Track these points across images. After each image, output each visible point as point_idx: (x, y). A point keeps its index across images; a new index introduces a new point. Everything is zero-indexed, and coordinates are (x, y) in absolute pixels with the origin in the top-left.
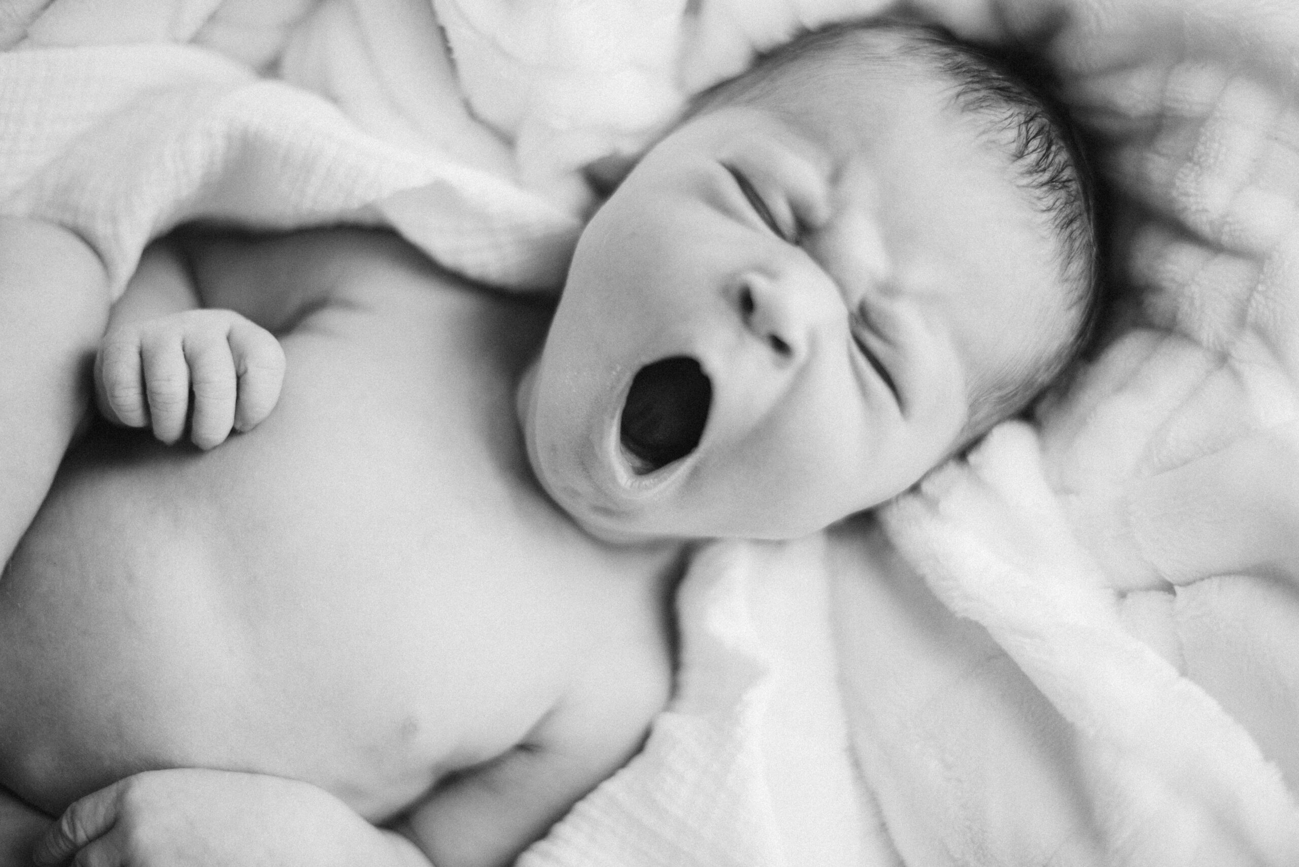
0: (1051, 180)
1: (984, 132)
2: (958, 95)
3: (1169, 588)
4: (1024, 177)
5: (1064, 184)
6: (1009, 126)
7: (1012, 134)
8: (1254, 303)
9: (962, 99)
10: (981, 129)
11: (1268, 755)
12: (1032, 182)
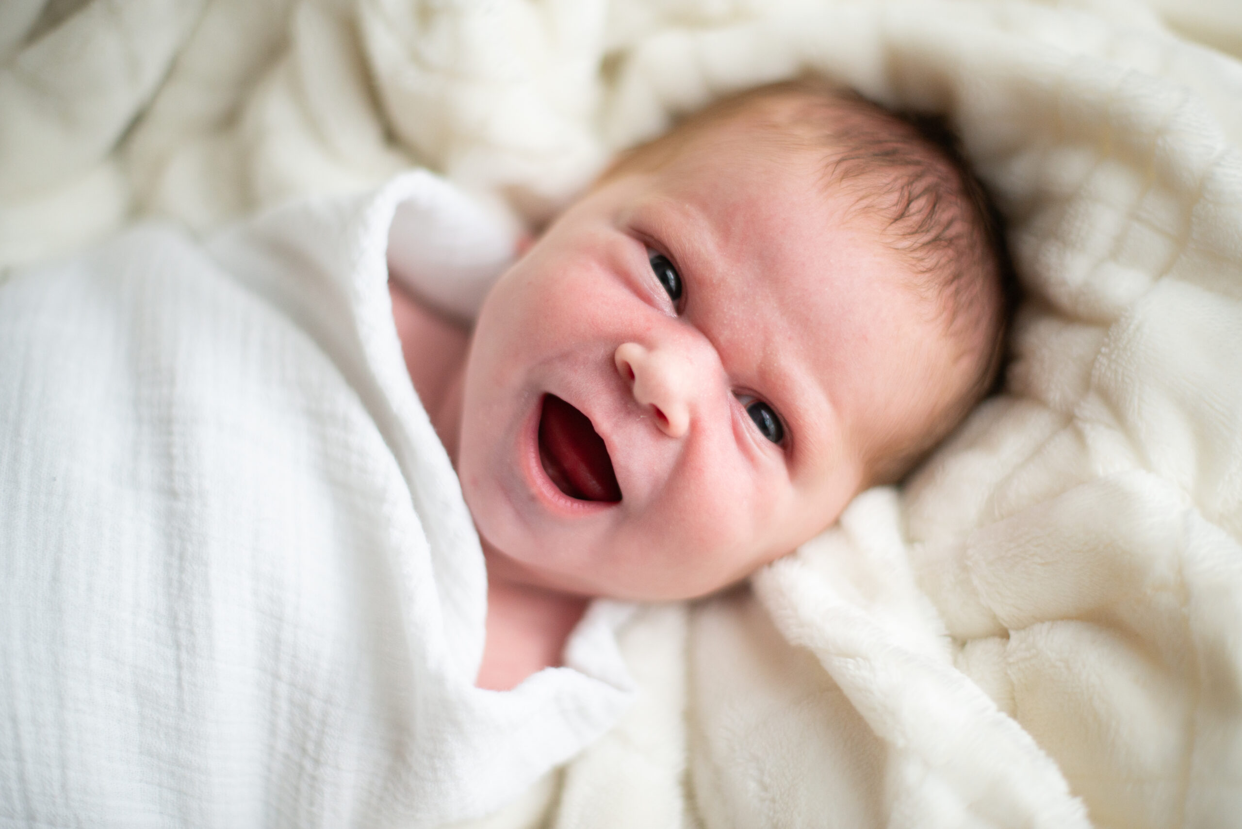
0: (936, 240)
1: (861, 199)
2: (838, 162)
3: (1005, 635)
4: (905, 239)
5: (951, 242)
6: (891, 190)
7: (894, 197)
8: (1097, 365)
9: (844, 166)
10: (861, 194)
11: (1075, 792)
12: (913, 244)
